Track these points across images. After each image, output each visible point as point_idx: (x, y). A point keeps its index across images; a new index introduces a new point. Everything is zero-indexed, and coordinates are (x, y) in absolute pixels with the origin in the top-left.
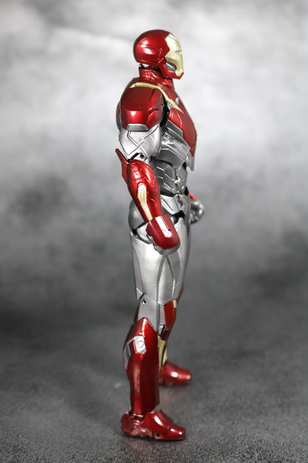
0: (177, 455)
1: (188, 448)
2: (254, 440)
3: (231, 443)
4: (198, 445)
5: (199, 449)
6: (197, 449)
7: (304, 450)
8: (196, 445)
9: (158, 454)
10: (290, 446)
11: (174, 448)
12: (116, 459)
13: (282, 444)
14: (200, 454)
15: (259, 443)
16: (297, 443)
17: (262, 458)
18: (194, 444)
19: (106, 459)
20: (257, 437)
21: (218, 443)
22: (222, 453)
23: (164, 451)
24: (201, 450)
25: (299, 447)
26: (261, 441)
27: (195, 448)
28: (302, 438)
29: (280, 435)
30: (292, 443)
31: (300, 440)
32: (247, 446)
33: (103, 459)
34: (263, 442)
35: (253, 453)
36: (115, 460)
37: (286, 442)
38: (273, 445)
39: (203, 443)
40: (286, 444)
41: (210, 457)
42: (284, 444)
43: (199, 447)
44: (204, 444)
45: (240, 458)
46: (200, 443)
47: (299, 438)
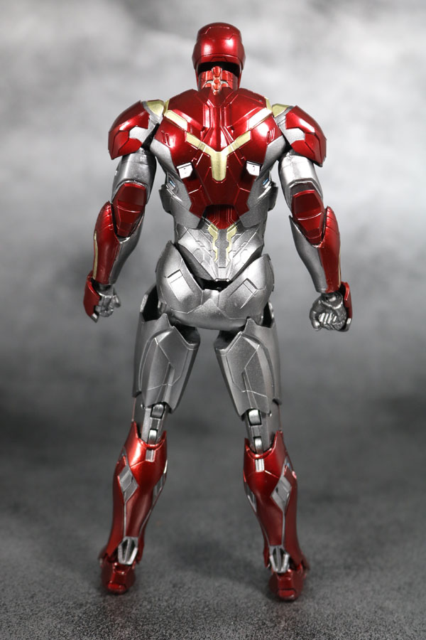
1: (194, 604)
3: (253, 608)
4: (207, 603)
5: (206, 609)
6: (204, 608)
7: (355, 624)
8: (205, 602)
9: (148, 607)
10: (336, 618)
11: (173, 602)
12: (88, 605)
14: (204, 615)
15: (294, 613)
16: (348, 615)
17: (289, 629)
18: (203, 601)
19: (75, 603)
21: (236, 605)
22: (236, 617)
23: (157, 605)
24: (209, 610)
25: (349, 620)
27: (201, 607)
28: (358, 610)
29: (328, 604)
31: (354, 612)
32: (275, 614)
33: (71, 603)
34: (300, 612)
35: (280, 623)
36: (86, 606)
37: (333, 614)
38: (312, 615)
39: (216, 602)
40: (331, 616)
41: (217, 619)
43: (207, 606)
44: (217, 604)
45: (257, 626)
46: (212, 601)
47: (354, 610)
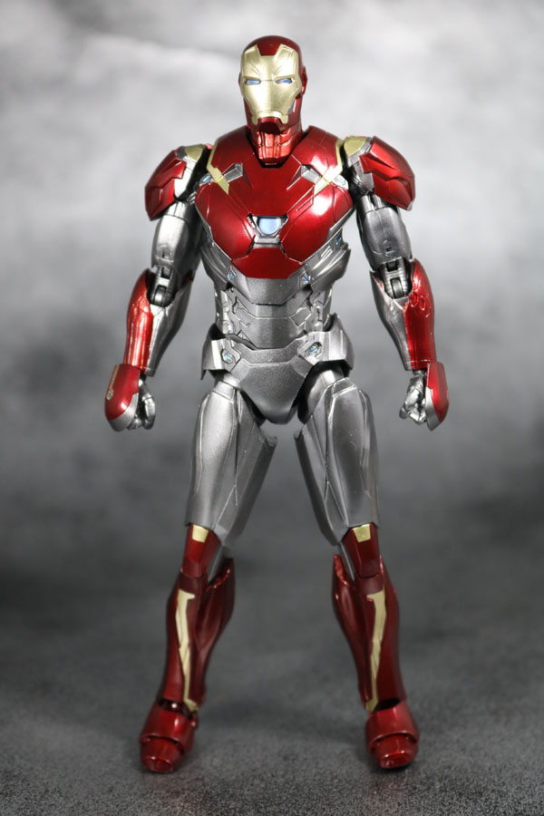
0: (296, 788)
2: (438, 767)
13: (486, 769)
20: (443, 762)
26: (449, 767)
30: (505, 766)
42: (490, 769)
